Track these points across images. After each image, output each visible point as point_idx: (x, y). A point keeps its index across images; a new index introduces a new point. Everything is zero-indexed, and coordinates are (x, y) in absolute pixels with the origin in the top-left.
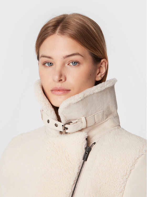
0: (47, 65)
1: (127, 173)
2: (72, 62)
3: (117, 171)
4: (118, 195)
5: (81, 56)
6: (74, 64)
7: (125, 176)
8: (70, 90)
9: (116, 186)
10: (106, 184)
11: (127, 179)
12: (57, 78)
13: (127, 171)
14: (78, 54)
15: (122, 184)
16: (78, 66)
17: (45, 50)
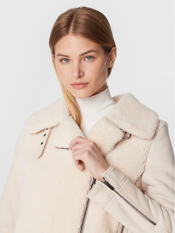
0: (64, 61)
1: (147, 146)
2: (87, 58)
3: (139, 145)
4: (142, 165)
5: (95, 52)
6: (89, 59)
7: (146, 149)
8: (88, 83)
9: (139, 158)
10: (129, 155)
11: (148, 151)
12: (76, 74)
13: (148, 144)
14: (92, 51)
15: (144, 156)
16: (93, 60)
17: (61, 49)
